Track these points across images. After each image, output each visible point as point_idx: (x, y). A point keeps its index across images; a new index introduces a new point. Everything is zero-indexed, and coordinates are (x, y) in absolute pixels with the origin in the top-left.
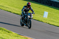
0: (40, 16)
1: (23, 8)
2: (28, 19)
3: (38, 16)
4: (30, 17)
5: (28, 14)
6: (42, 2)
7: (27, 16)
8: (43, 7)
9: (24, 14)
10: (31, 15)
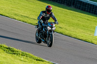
0: (89, 33)
1: (40, 15)
2: (48, 32)
3: (86, 34)
4: (50, 29)
5: (47, 24)
6: (93, 10)
7: (46, 27)
8: (94, 20)
9: (41, 24)
10: (52, 25)
